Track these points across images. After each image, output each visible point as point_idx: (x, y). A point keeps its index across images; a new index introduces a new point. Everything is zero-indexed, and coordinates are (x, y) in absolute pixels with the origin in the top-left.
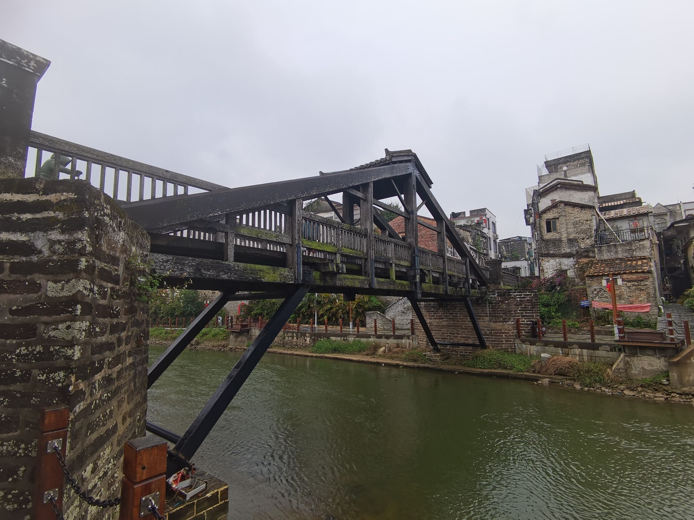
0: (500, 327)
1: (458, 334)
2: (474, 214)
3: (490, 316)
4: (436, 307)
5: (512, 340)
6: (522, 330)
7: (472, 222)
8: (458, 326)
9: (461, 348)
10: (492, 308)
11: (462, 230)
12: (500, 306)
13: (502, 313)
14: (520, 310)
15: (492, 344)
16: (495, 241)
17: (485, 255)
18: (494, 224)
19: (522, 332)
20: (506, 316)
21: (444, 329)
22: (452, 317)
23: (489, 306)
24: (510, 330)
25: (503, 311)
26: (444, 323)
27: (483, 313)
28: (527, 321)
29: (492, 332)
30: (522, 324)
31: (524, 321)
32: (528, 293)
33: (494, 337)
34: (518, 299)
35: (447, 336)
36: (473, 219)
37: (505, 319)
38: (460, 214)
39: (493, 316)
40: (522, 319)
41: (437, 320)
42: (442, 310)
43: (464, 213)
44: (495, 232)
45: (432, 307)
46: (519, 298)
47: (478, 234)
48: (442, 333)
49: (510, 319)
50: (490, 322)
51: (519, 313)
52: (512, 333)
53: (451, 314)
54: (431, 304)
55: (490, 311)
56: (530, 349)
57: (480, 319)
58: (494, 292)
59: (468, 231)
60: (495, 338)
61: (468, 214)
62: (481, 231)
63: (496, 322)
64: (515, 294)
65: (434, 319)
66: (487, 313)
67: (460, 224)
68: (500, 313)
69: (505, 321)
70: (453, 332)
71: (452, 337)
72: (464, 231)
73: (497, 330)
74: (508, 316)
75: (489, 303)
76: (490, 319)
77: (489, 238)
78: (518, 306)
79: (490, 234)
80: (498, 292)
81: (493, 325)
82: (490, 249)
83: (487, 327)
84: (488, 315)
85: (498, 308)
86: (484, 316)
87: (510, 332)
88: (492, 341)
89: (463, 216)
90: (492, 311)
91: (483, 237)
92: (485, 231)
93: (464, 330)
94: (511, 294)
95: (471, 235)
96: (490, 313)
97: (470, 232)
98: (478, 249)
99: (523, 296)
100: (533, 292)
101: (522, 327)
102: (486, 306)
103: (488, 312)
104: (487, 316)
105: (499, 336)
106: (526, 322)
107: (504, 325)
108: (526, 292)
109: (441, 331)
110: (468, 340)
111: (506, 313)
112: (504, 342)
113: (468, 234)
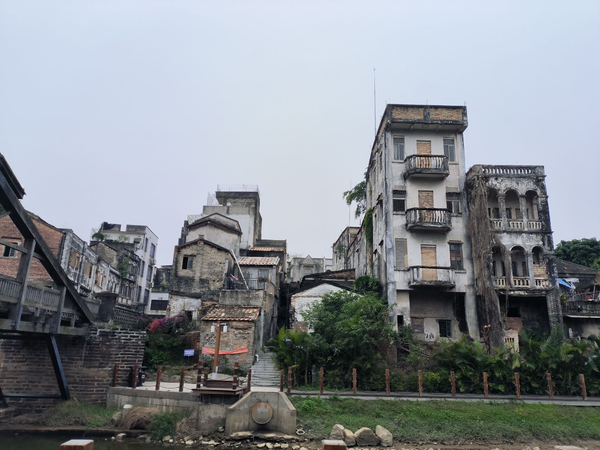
0: (94, 374)
1: (39, 382)
2: (131, 229)
3: (85, 360)
4: (19, 346)
5: (105, 389)
6: (118, 377)
7: (126, 239)
8: (42, 372)
9: (39, 401)
10: (89, 350)
11: (108, 247)
12: (99, 348)
13: (100, 357)
14: (121, 354)
15: (80, 394)
16: (150, 267)
17: (131, 282)
18: (154, 246)
19: (118, 380)
20: (103, 360)
21: (22, 377)
22: (37, 360)
23: (87, 347)
24: (104, 378)
25: (102, 354)
26: (24, 368)
27: (78, 356)
28: (127, 367)
29: (83, 379)
30: (120, 370)
31: (123, 367)
32: (135, 335)
33: (83, 386)
34: (123, 341)
35: (24, 385)
36: (127, 236)
37: (102, 363)
38: (113, 226)
39: (88, 360)
40: (122, 364)
41: (15, 364)
42: (25, 350)
43: (119, 226)
44: (153, 256)
45: (14, 346)
46: (124, 339)
47: (126, 256)
48: (17, 382)
49: (108, 364)
50: (84, 366)
51: (119, 357)
52: (106, 381)
53: (38, 355)
54: (12, 342)
55: (86, 354)
56: (121, 400)
57: (72, 363)
58: (96, 330)
59: (114, 250)
60: (85, 388)
61: (123, 229)
62: (132, 253)
63: (90, 367)
64: (120, 335)
65: (13, 362)
66: (81, 356)
67: (110, 238)
68: (97, 357)
69: (101, 366)
70: (33, 380)
71: (30, 387)
72: (110, 249)
73: (88, 377)
74: (106, 360)
75: (87, 344)
76: (84, 363)
77: (144, 262)
78: (120, 348)
79: (146, 259)
80: (100, 332)
81: (85, 370)
82: (142, 276)
83: (78, 373)
84: (83, 358)
85: (97, 351)
86: (77, 360)
87: (105, 380)
88: (81, 391)
89: (117, 229)
90: (88, 354)
91: (134, 260)
92: (139, 253)
93: (48, 377)
94: (115, 334)
95: (117, 255)
96: (85, 357)
97: (117, 251)
98: (122, 274)
99: (129, 338)
100: (141, 334)
101: (120, 374)
102: (83, 347)
103: (84, 355)
104: (81, 360)
105: (90, 384)
106: (125, 368)
107: (99, 371)
108: (133, 333)
109: (17, 378)
110: (50, 390)
111: (104, 357)
112: (94, 392)
113: (115, 253)
